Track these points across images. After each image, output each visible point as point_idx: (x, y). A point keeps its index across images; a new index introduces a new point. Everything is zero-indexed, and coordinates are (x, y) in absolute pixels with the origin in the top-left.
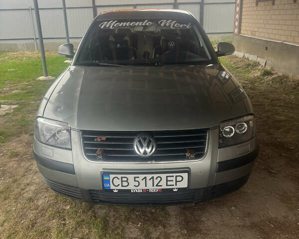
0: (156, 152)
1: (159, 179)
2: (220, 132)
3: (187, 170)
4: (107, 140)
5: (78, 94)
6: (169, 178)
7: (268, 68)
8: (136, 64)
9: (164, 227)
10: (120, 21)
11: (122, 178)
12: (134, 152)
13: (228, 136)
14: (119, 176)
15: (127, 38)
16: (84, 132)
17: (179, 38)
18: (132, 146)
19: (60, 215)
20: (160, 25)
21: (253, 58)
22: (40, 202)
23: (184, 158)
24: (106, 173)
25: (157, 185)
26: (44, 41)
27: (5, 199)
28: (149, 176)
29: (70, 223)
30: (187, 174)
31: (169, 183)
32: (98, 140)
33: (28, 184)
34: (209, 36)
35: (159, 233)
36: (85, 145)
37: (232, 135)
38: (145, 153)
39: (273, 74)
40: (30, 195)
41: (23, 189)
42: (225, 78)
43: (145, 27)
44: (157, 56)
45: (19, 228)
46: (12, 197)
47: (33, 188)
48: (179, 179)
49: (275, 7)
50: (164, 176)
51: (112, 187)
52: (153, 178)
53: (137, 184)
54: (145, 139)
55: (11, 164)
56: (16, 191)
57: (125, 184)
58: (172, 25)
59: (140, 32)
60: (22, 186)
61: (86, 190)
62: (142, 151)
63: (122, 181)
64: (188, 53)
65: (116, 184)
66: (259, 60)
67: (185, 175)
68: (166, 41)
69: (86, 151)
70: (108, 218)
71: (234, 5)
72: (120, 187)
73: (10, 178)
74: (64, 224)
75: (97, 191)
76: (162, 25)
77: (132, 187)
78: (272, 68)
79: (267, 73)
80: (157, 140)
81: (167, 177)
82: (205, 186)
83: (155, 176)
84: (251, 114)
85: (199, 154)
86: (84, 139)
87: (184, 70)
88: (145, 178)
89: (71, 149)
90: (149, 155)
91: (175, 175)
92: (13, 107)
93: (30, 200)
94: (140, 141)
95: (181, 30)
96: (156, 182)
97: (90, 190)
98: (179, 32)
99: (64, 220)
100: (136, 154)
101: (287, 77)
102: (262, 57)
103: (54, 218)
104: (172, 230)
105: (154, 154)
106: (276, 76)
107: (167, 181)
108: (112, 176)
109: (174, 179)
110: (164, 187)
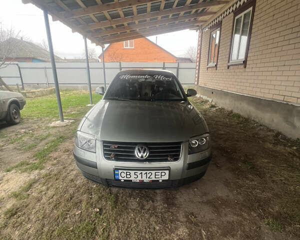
0: (149, 156)
1: (150, 174)
2: (189, 144)
3: (169, 169)
4: (118, 147)
5: (103, 117)
6: (156, 174)
7: (213, 103)
8: (140, 100)
9: (153, 202)
10: (132, 75)
11: (126, 172)
12: (135, 156)
13: (194, 146)
14: (125, 171)
15: (136, 85)
16: (104, 142)
17: (165, 85)
18: (134, 152)
19: (89, 191)
20: (154, 78)
21: (205, 98)
22: (78, 182)
23: (166, 160)
24: (116, 169)
25: (149, 178)
26: (92, 85)
27: (57, 180)
28: (144, 172)
29: (95, 197)
30: (168, 171)
31: (157, 177)
32: (113, 147)
33: (72, 170)
34: (182, 85)
35: (149, 206)
36: (104, 150)
37: (196, 145)
38: (142, 157)
39: (216, 107)
40: (72, 177)
41: (68, 174)
42: (190, 108)
43: (146, 79)
44: (153, 95)
45: (62, 200)
46: (61, 178)
47: (74, 172)
48: (163, 174)
49: (217, 71)
50: (153, 172)
51: (120, 178)
52: (146, 173)
53: (136, 177)
54: (142, 148)
55: (63, 157)
56: (64, 174)
57: (128, 176)
58: (162, 78)
59: (143, 81)
60: (68, 171)
61: (104, 179)
62: (140, 155)
63: (127, 175)
64: (171, 94)
65: (123, 176)
66: (208, 99)
67: (167, 172)
68: (158, 87)
69: (105, 154)
70: (118, 195)
71: (195, 70)
72: (125, 178)
73: (62, 165)
74: (91, 198)
75: (111, 180)
76: (156, 78)
77: (133, 178)
78: (215, 104)
79: (213, 106)
80: (150, 149)
81: (155, 173)
82: (179, 178)
83: (148, 172)
84: (208, 133)
85: (176, 158)
86: (104, 146)
87: (168, 104)
88: (142, 173)
89: (95, 153)
90: (144, 158)
91: (160, 171)
92: (71, 121)
93: (72, 180)
94: (139, 149)
95: (167, 81)
96: (148, 176)
97: (106, 179)
98: (165, 82)
99: (91, 195)
100: (136, 157)
101: (224, 109)
102: (210, 98)
103: (85, 194)
104: (158, 204)
105: (148, 157)
106: (217, 108)
107: (155, 175)
108: (120, 171)
109: (160, 174)
110: (154, 179)
